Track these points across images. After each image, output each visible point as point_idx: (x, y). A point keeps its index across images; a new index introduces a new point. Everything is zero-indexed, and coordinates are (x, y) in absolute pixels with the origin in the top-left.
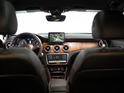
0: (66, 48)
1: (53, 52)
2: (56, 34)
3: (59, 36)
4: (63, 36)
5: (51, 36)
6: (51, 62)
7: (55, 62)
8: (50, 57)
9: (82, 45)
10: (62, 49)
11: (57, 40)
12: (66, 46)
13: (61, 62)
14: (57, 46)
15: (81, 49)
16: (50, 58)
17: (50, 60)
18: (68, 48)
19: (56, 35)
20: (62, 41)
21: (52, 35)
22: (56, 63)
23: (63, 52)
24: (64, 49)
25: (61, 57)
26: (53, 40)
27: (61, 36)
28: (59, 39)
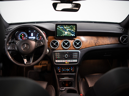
0: (78, 44)
1: (61, 49)
2: (66, 26)
3: (69, 29)
4: (74, 28)
5: (59, 28)
6: (59, 61)
7: (64, 61)
8: (57, 55)
9: (98, 40)
10: (72, 45)
11: (66, 33)
12: (78, 41)
13: (72, 61)
15: (97, 45)
16: (57, 57)
17: (58, 59)
18: (80, 44)
19: (65, 28)
20: (73, 35)
22: (64, 63)
23: (74, 49)
24: (75, 45)
25: (71, 56)
26: (62, 33)
27: (72, 28)
28: (69, 32)
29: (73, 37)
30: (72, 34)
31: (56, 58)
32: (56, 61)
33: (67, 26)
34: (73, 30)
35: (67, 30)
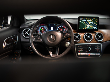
0: (100, 37)
1: (84, 42)
2: (88, 19)
3: (91, 21)
4: (97, 21)
5: (82, 21)
6: (82, 54)
7: (86, 54)
8: (80, 48)
10: (94, 38)
11: (88, 26)
12: (99, 34)
13: (94, 54)
14: (89, 35)
16: (80, 50)
17: (80, 52)
18: (102, 37)
19: (87, 20)
20: (94, 28)
22: (87, 56)
23: (96, 42)
25: (93, 48)
26: (84, 26)
27: (94, 21)
28: (91, 25)
29: (95, 30)
30: (95, 26)
31: (78, 51)
32: (79, 54)
33: (89, 19)
34: (96, 23)
35: (89, 23)
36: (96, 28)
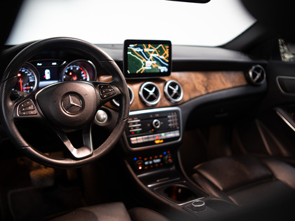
0: (176, 91)
1: (140, 106)
2: (147, 47)
3: (155, 53)
4: (167, 52)
5: (132, 52)
6: (140, 139)
7: (151, 138)
8: (134, 123)
11: (148, 65)
14: (150, 87)
16: (134, 128)
17: (136, 134)
19: (146, 50)
20: (164, 69)
21: (135, 50)
22: (153, 143)
23: (168, 104)
26: (139, 64)
27: (161, 51)
28: (155, 62)
29: (164, 74)
30: (163, 65)
31: (131, 133)
32: (134, 140)
33: (150, 46)
34: (165, 56)
35: (151, 58)
36: (166, 70)
